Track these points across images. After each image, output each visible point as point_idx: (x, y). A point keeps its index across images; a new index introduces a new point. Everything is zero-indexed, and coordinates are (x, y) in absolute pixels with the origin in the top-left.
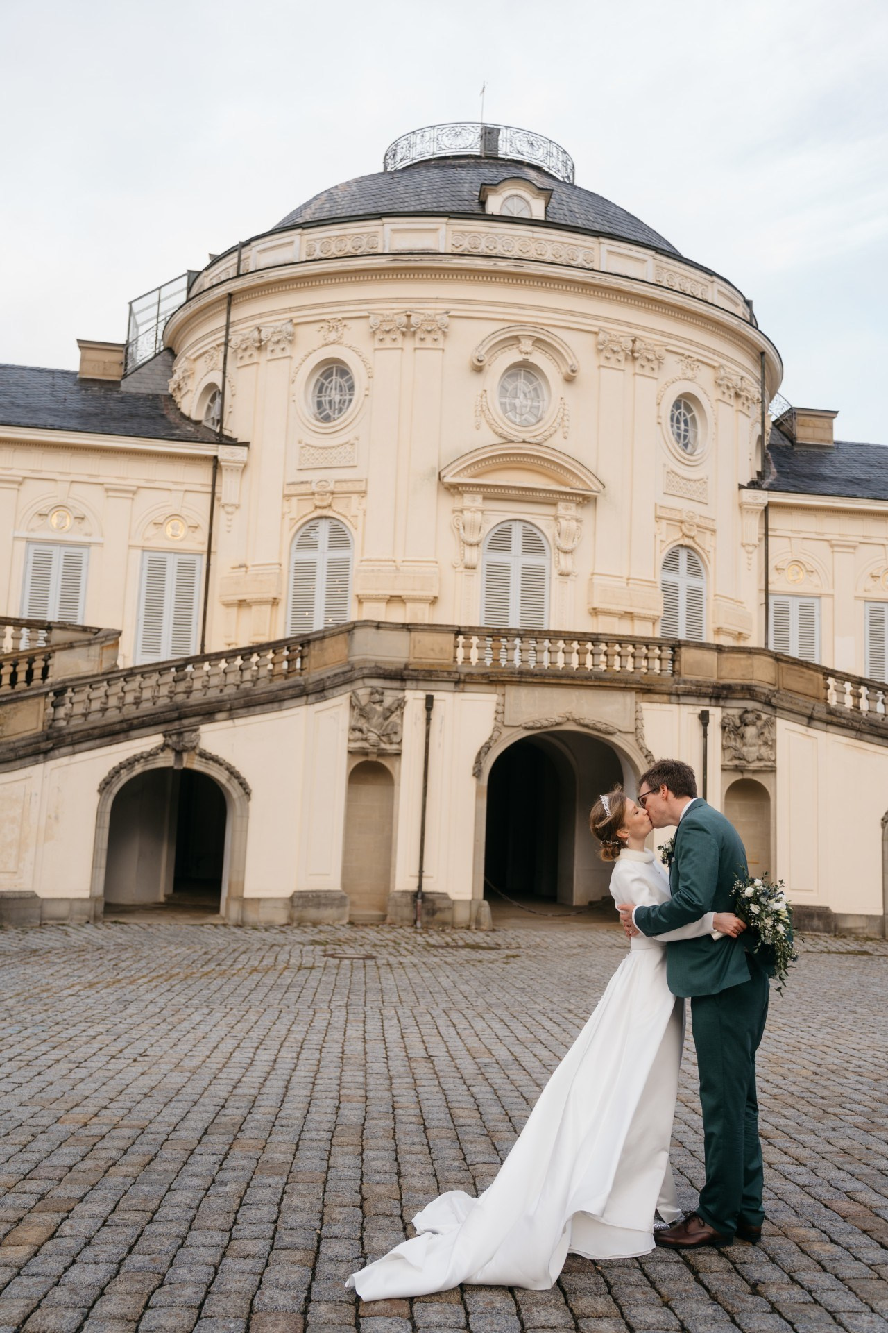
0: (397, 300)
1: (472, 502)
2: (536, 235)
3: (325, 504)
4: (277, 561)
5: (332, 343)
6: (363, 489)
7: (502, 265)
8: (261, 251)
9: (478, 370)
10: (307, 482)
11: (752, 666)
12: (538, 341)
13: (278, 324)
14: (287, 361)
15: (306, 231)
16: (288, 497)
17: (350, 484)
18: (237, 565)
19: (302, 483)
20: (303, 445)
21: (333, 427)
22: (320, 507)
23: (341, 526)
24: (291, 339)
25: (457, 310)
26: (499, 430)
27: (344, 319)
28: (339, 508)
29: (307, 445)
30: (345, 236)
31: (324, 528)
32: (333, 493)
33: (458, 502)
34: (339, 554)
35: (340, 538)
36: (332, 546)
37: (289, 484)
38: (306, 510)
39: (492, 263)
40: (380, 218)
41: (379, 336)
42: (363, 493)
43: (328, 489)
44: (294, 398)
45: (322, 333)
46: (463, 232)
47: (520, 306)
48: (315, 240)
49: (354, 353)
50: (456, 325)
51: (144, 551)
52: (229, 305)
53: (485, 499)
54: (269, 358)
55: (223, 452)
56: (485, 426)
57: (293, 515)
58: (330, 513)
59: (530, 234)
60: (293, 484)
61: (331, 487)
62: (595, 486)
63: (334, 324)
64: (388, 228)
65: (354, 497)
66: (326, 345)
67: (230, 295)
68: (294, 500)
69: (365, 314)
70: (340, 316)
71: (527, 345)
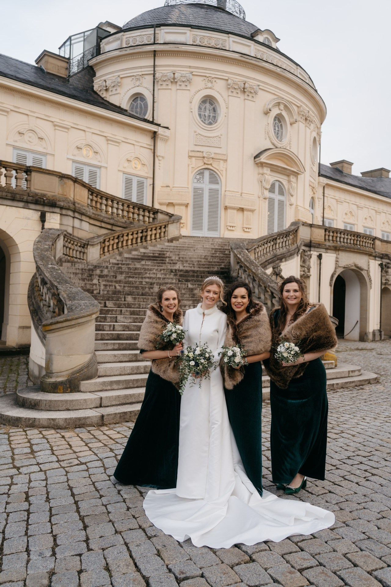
0: (239, 75)
1: (266, 171)
2: (281, 59)
3: (209, 163)
4: (187, 186)
5: (210, 88)
6: (226, 159)
7: (278, 70)
8: (166, 33)
9: (266, 113)
10: (200, 152)
11: (387, 247)
12: (286, 106)
13: (183, 72)
14: (188, 92)
15: (192, 30)
16: (190, 157)
17: (220, 155)
18: (165, 185)
19: (198, 151)
20: (197, 134)
21: (211, 128)
22: (207, 164)
23: (215, 174)
24: (189, 81)
25: (262, 86)
26: (273, 141)
27: (215, 78)
28: (215, 166)
29: (199, 134)
30: (211, 37)
31: (207, 173)
32: (213, 158)
33: (261, 170)
34: (214, 186)
35: (214, 178)
36: (211, 182)
37: (191, 151)
38: (200, 165)
39: (275, 68)
40: (228, 34)
41: (231, 90)
42: (225, 161)
43: (211, 156)
44: (192, 111)
45: (204, 82)
46: (259, 50)
47: (280, 90)
48: (197, 35)
49: (220, 95)
50: (260, 93)
51: (123, 173)
52: (155, 56)
53: (271, 170)
54: (178, 88)
55: (160, 131)
56: (268, 139)
57: (193, 166)
58: (210, 167)
59: (279, 58)
60: (194, 151)
61: (213, 156)
62: (302, 170)
63: (210, 79)
64: (231, 39)
65: (222, 161)
66: (207, 88)
67: (155, 51)
68: (194, 159)
69: (227, 78)
70: (213, 76)
71: (282, 107)
